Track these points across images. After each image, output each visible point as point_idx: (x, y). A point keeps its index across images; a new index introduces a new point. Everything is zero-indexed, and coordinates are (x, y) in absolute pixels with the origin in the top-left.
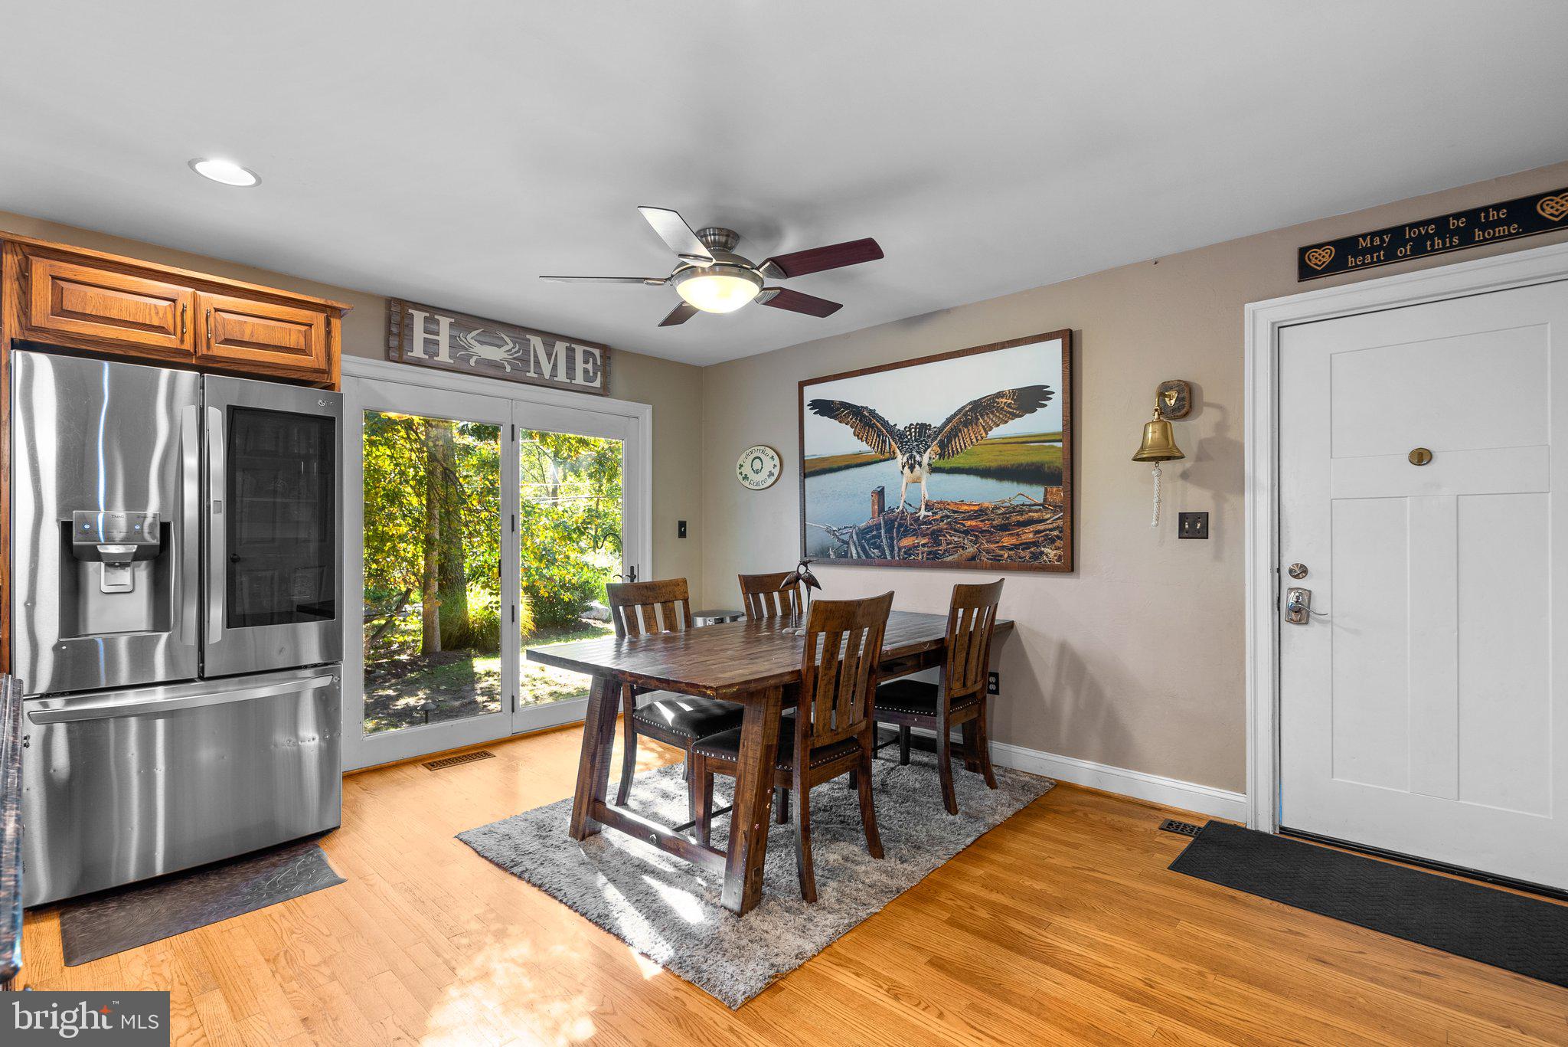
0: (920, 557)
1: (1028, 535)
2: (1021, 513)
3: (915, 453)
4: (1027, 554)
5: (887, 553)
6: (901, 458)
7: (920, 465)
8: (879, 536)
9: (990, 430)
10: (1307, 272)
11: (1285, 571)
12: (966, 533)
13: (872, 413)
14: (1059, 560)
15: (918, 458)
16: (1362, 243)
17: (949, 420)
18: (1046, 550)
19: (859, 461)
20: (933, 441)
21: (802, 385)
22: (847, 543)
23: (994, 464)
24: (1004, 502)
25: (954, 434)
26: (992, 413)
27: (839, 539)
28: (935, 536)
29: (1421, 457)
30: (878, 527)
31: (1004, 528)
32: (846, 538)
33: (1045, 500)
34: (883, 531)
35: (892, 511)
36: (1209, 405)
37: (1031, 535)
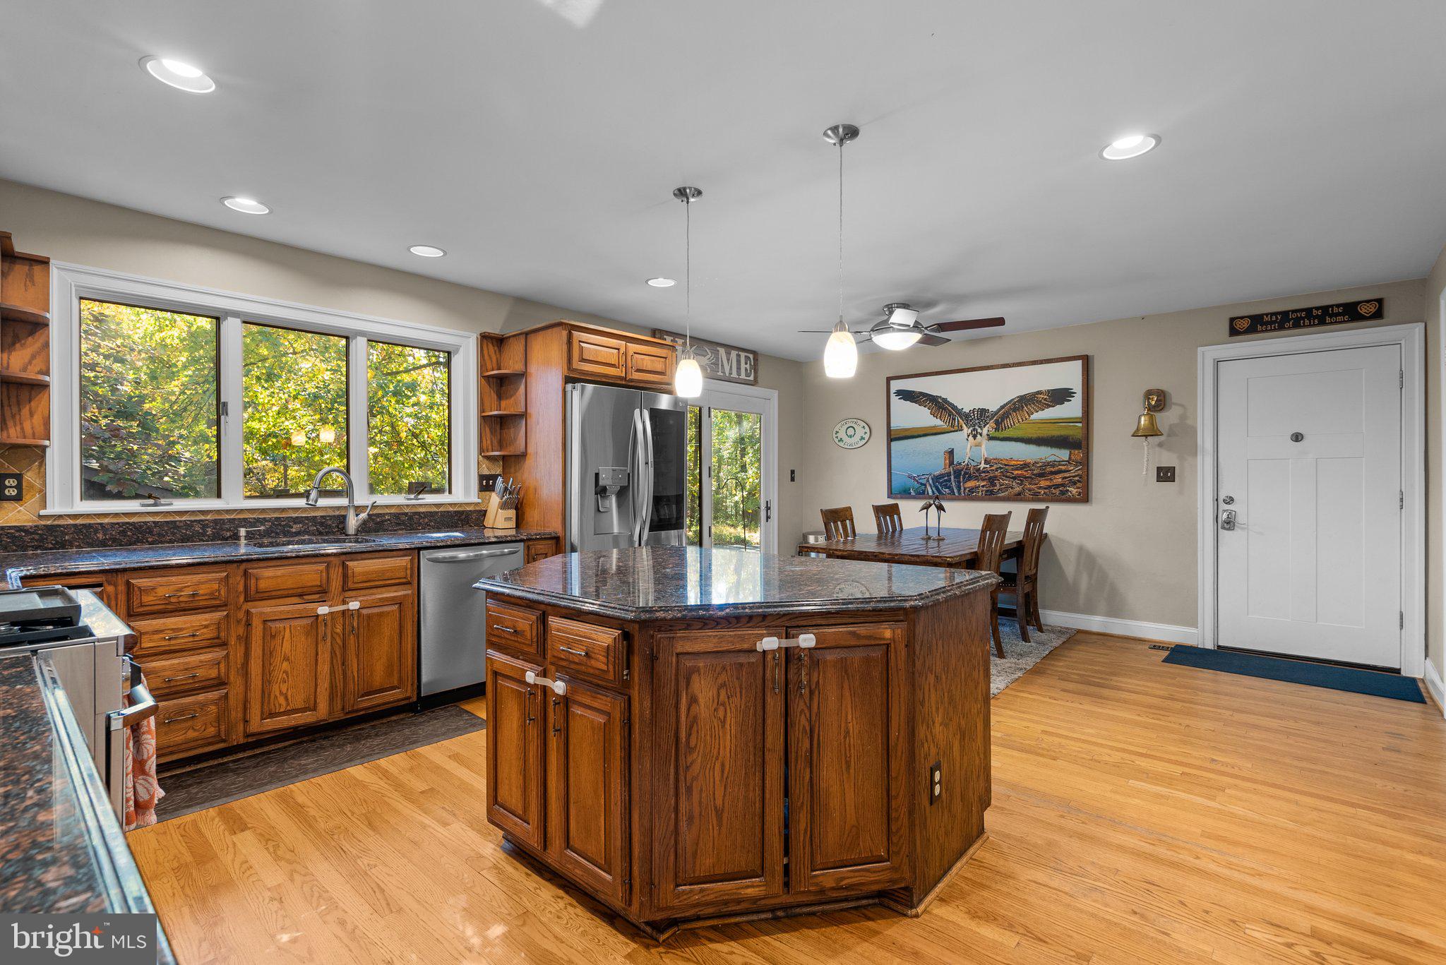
0: (980, 494)
1: (1058, 479)
2: (1053, 466)
3: (977, 427)
4: (1057, 492)
5: (956, 491)
6: (966, 430)
7: (981, 435)
8: (950, 480)
9: (1032, 413)
10: (1234, 332)
11: (1221, 500)
12: (1014, 478)
13: (945, 400)
14: (1079, 494)
15: (979, 430)
16: (1266, 318)
17: (1002, 407)
18: (1070, 489)
19: (935, 431)
20: (990, 420)
21: (889, 380)
22: (925, 485)
23: (1035, 436)
24: (1041, 459)
25: (1006, 416)
26: (1034, 403)
27: (918, 482)
28: (992, 481)
29: (1297, 437)
30: (949, 474)
31: (1041, 475)
32: (924, 481)
33: (1070, 458)
34: (952, 477)
35: (960, 464)
36: (1176, 404)
37: (1060, 480)
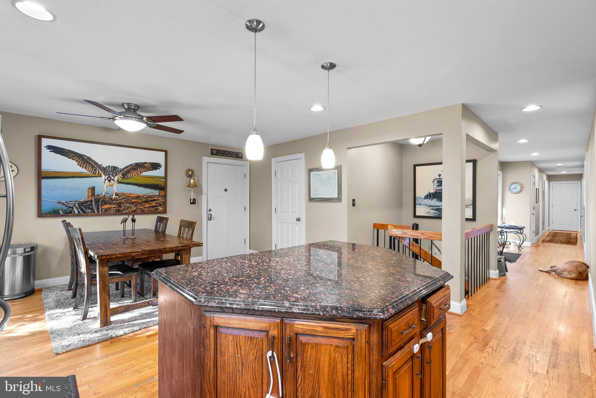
0: (112, 212)
1: (154, 204)
2: (152, 197)
3: (111, 176)
4: (153, 209)
5: (96, 211)
6: (104, 177)
7: (113, 180)
8: (92, 205)
9: (142, 172)
10: (212, 154)
11: (208, 211)
12: (132, 203)
13: (89, 158)
14: (163, 210)
15: (112, 178)
16: (220, 152)
17: (126, 167)
18: (159, 208)
19: (81, 175)
20: (119, 173)
21: (40, 137)
22: (72, 208)
23: (143, 183)
24: (146, 194)
25: (128, 172)
26: (143, 168)
27: (66, 206)
28: (119, 205)
29: (226, 190)
30: (91, 201)
31: (146, 202)
32: (71, 205)
33: (159, 194)
34: (93, 203)
35: (99, 195)
36: (196, 176)
37: (155, 204)
